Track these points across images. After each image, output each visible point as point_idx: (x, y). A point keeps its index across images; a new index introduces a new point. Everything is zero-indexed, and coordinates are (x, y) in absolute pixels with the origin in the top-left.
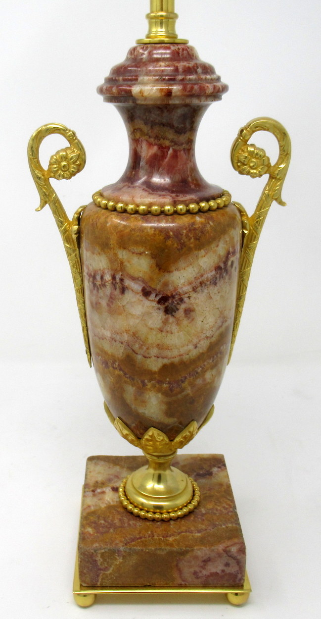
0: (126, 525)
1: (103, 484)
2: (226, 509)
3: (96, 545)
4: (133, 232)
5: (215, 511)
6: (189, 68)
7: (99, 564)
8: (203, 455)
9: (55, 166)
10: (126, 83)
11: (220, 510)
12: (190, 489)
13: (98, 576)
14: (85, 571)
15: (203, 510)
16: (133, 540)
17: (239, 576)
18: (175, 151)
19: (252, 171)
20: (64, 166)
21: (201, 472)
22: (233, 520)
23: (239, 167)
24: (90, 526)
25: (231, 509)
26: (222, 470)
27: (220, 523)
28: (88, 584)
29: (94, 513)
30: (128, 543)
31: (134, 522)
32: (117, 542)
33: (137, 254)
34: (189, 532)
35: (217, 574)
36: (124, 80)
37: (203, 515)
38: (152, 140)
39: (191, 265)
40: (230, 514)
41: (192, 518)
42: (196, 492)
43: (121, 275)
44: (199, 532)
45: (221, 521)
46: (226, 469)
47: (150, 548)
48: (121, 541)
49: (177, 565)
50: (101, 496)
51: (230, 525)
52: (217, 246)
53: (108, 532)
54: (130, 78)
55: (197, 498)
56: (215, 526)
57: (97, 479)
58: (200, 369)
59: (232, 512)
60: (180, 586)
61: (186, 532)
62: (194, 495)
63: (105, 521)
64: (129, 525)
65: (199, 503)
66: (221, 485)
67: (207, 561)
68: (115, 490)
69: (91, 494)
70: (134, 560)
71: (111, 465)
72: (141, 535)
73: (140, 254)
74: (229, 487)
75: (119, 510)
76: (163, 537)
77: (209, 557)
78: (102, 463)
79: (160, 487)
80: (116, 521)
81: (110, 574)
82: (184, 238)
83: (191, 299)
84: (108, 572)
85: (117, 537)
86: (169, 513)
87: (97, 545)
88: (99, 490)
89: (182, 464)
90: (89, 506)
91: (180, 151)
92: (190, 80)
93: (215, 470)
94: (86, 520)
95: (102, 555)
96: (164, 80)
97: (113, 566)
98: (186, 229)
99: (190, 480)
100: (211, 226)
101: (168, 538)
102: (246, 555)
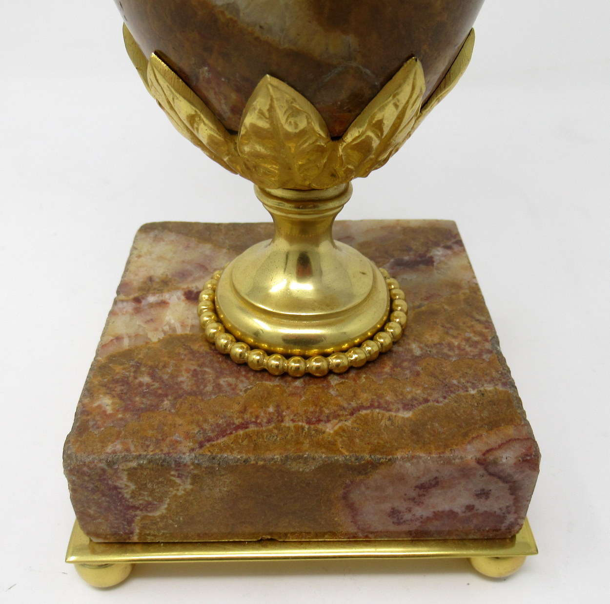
0: (209, 388)
1: (166, 283)
2: (474, 344)
3: (114, 447)
5: (446, 351)
7: (127, 496)
8: (408, 221)
11: (459, 347)
12: (382, 296)
13: (130, 522)
14: (92, 512)
15: (415, 349)
16: (223, 433)
17: (511, 518)
21: (406, 258)
22: (494, 374)
24: (110, 391)
25: (488, 346)
26: (455, 254)
27: (463, 380)
28: (106, 538)
29: (127, 355)
30: (209, 440)
31: (231, 380)
32: (176, 437)
34: (379, 407)
35: (452, 514)
37: (415, 360)
40: (485, 356)
41: (387, 369)
42: (397, 302)
44: (407, 406)
45: (464, 375)
46: (464, 250)
47: (269, 455)
48: (188, 436)
49: (345, 497)
50: (154, 312)
51: (490, 388)
53: (153, 408)
55: (399, 317)
56: (449, 389)
57: (152, 273)
59: (490, 352)
60: (353, 540)
61: (372, 406)
62: (391, 311)
63: (153, 376)
64: (218, 386)
65: (404, 328)
66: (455, 286)
67: (425, 488)
68: (192, 297)
69: (129, 307)
70: (223, 486)
71: (193, 242)
72: (247, 416)
74: (475, 290)
75: (195, 347)
76: (309, 422)
77: (436, 478)
78: (173, 237)
79: (306, 288)
80: (185, 380)
81: (162, 517)
84: (157, 514)
85: (179, 421)
86: (326, 355)
87: (119, 447)
88: (151, 299)
89: (361, 239)
90: (119, 338)
93: (438, 253)
94: (103, 376)
95: (132, 474)
97: (168, 501)
99: (381, 273)
101: (320, 426)
102: (538, 473)
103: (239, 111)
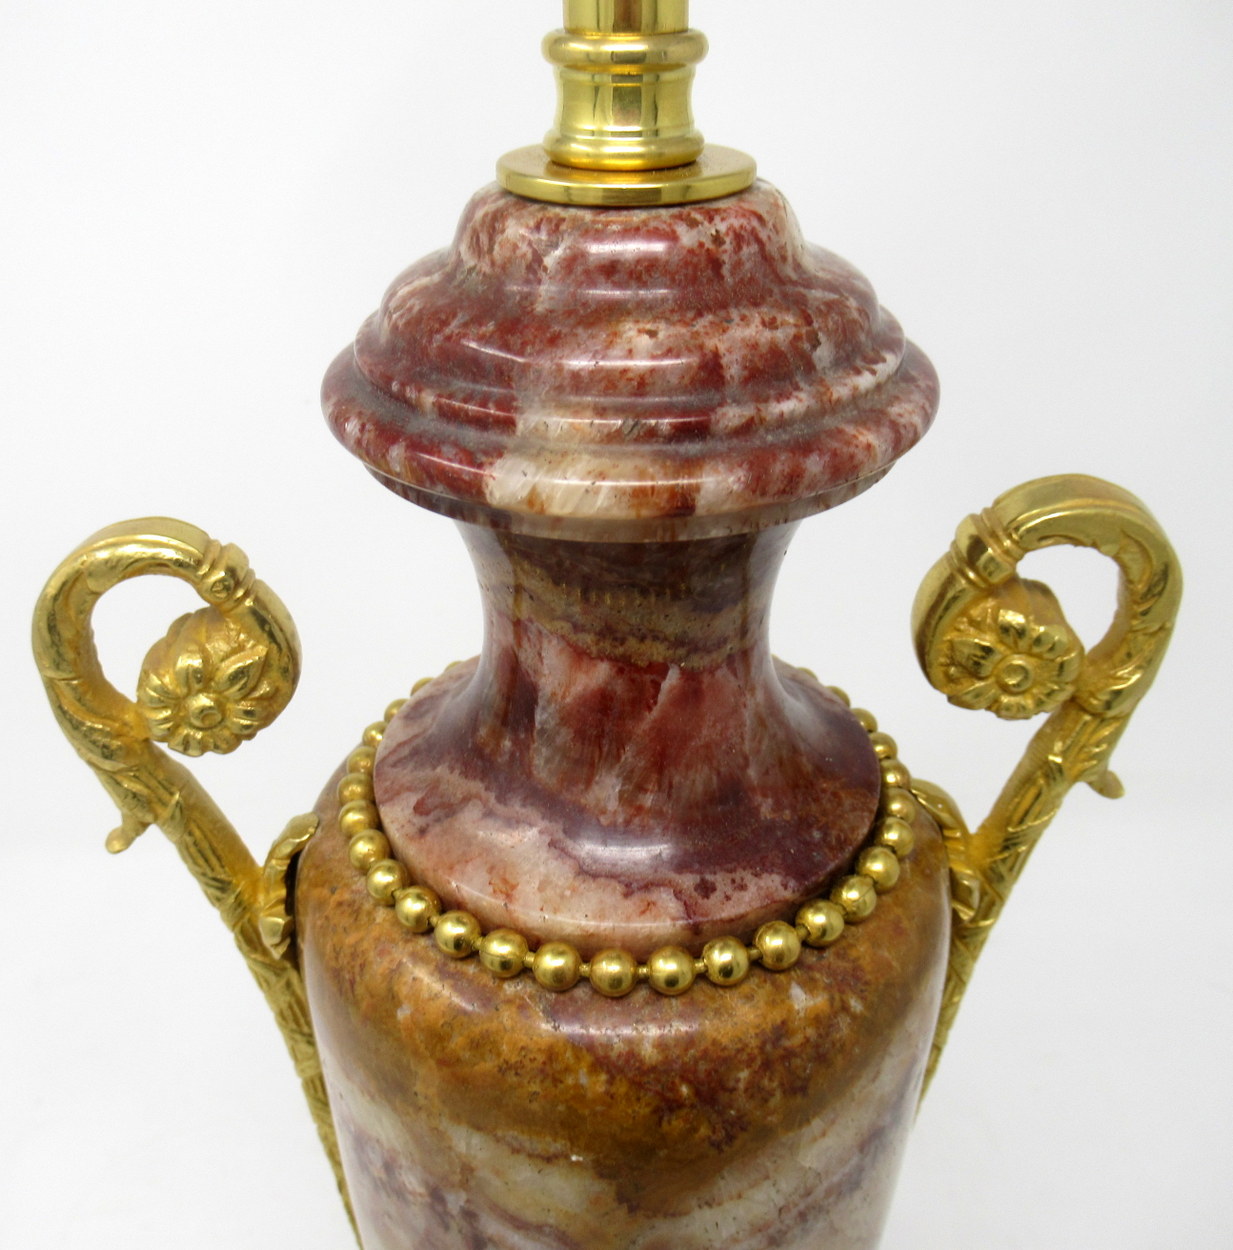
4: (512, 1078)
9: (166, 713)
18: (690, 677)
19: (1005, 699)
20: (204, 712)
23: (950, 679)
33: (530, 1156)
38: (587, 639)
39: (767, 1177)
43: (468, 1201)
54: (472, 408)
73: (549, 1159)
82: (742, 1100)
91: (712, 671)
96: (652, 434)
98: (751, 1060)
100: (854, 1017)
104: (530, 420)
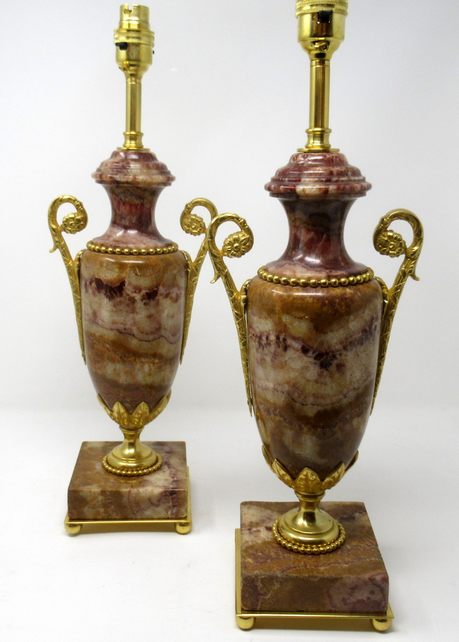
0: (281, 557)
1: (257, 524)
2: (369, 546)
3: (256, 572)
4: (295, 301)
5: (359, 548)
6: (341, 171)
7: (259, 589)
8: (345, 502)
9: (229, 247)
10: (291, 183)
11: (364, 547)
12: (336, 529)
13: (258, 600)
14: (247, 596)
15: (349, 547)
16: (289, 569)
17: (383, 604)
18: (328, 236)
19: (391, 252)
20: (236, 247)
21: (345, 516)
22: (376, 555)
23: (380, 248)
24: (250, 557)
25: (374, 547)
26: (363, 515)
27: (365, 557)
28: (249, 608)
29: (252, 547)
30: (285, 571)
31: (288, 555)
32: (275, 570)
33: (298, 318)
34: (337, 563)
35: (363, 601)
36: (289, 181)
37: (349, 550)
38: (310, 227)
39: (342, 327)
40: (373, 550)
41: (339, 553)
42: (341, 531)
43: (285, 336)
44: (346, 564)
45: (365, 555)
46: (367, 514)
47: (304, 575)
48: (278, 570)
49: (328, 592)
50: (256, 534)
51: (373, 559)
52: (364, 313)
53: (266, 562)
54: (294, 179)
55: (343, 536)
56: (360, 559)
57: (252, 520)
58: (349, 416)
59: (374, 548)
60: (330, 612)
61: (335, 563)
62: (340, 534)
63: (262, 553)
64: (284, 557)
65: (345, 540)
66: (363, 527)
67: (354, 589)
68: (269, 529)
69: (247, 532)
70: (289, 586)
71: (263, 509)
72: (295, 565)
73: (301, 318)
74: (370, 529)
75: (274, 545)
76: (315, 567)
77: (356, 585)
78: (255, 507)
80: (272, 554)
81: (269, 599)
82: (337, 306)
83: (342, 356)
84: (267, 597)
85: (274, 566)
87: (258, 572)
88: (254, 529)
89: (327, 509)
90: (247, 542)
91: (332, 236)
92: (342, 181)
93: (357, 515)
94: (246, 553)
95: (262, 580)
96: (322, 181)
97: (271, 592)
98: (338, 298)
99: (336, 522)
100: (359, 296)
101: (319, 568)
102: (388, 584)
103: (298, 474)
104: (303, 180)
